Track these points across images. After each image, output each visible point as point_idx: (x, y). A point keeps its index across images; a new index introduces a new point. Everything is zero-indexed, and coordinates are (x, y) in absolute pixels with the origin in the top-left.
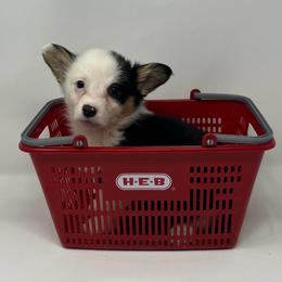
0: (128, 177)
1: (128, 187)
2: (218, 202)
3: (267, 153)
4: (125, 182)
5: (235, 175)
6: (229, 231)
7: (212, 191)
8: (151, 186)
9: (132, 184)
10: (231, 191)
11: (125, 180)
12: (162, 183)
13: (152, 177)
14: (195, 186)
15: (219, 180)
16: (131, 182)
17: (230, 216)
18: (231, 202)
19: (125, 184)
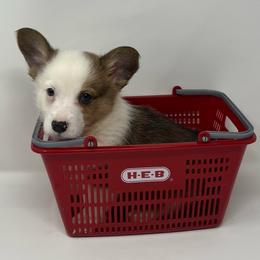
0: (132, 171)
1: (132, 180)
2: (208, 189)
3: (250, 147)
4: (129, 176)
5: (224, 165)
6: (216, 213)
7: (204, 180)
8: (152, 178)
9: (135, 177)
10: (220, 179)
11: (129, 174)
12: (162, 175)
13: (153, 170)
15: (210, 170)
16: (135, 175)
17: (218, 200)
18: (219, 188)
19: (129, 177)
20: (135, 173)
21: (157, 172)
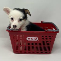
0: (29, 38)
1: (29, 40)
5: (51, 38)
7: (46, 41)
8: (34, 40)
10: (50, 41)
11: (28, 38)
12: (36, 39)
14: (43, 40)
15: (48, 39)
18: (50, 44)
19: (28, 39)
20: (30, 38)
21: (35, 38)
